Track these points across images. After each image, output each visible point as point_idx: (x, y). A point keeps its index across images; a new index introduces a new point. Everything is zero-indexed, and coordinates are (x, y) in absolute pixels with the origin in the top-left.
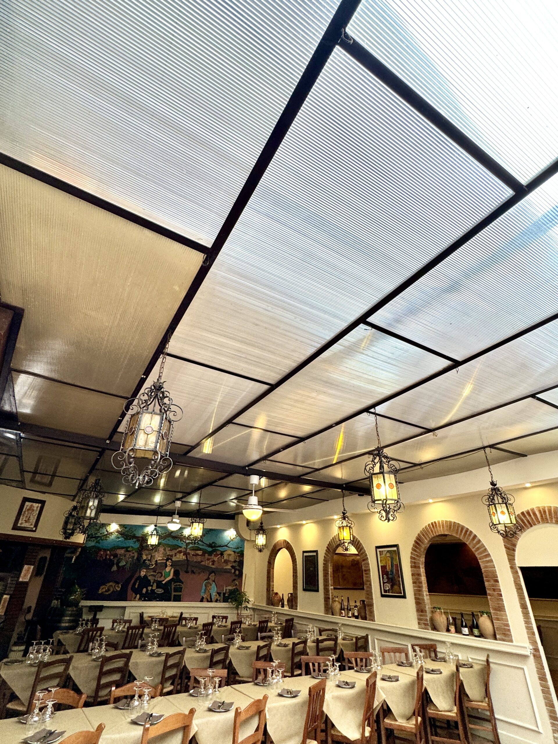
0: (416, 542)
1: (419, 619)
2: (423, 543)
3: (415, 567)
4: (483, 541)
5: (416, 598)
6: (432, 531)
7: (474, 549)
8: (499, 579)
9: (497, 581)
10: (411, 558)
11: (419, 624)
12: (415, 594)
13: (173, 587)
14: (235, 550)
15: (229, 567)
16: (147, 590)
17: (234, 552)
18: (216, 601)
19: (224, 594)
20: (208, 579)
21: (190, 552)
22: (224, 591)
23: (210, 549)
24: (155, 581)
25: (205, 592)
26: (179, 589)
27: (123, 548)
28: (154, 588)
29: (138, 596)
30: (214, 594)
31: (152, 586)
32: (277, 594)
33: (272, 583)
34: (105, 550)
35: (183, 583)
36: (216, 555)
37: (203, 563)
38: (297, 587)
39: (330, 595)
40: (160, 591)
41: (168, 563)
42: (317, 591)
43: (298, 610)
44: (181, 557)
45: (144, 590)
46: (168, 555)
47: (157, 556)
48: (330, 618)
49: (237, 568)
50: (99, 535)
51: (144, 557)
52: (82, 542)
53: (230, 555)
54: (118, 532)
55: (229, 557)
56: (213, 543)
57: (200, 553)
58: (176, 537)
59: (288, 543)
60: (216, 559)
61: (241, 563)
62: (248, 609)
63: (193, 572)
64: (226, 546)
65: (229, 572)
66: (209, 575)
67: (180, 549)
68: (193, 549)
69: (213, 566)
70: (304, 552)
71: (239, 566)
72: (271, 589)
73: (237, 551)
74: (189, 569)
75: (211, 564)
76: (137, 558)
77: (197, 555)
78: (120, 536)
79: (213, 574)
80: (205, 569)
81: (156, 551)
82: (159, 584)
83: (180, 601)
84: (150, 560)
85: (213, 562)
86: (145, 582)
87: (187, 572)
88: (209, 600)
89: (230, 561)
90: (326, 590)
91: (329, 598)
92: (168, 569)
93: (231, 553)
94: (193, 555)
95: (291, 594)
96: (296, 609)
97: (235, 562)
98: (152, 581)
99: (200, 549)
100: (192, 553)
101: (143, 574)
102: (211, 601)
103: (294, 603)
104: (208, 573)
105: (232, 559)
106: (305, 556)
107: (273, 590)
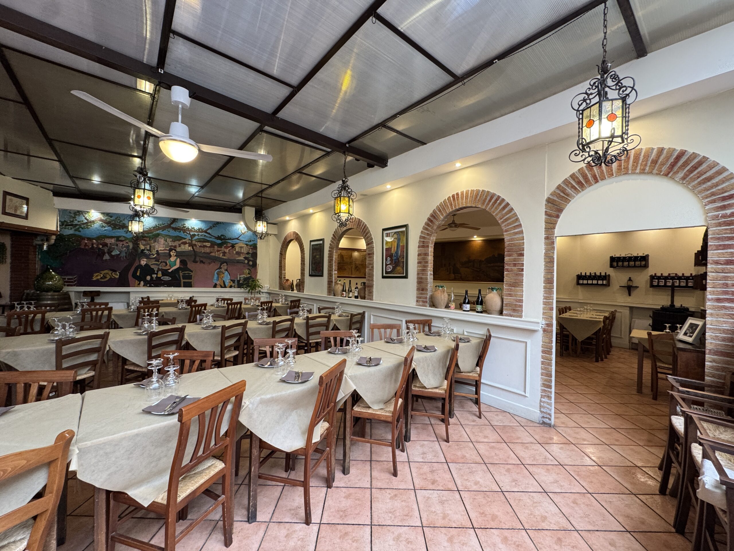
0: (429, 219)
1: (417, 297)
2: (436, 219)
3: (423, 247)
4: (516, 210)
5: (418, 278)
6: (451, 205)
7: (502, 220)
8: (525, 252)
9: (522, 255)
10: (421, 237)
11: (417, 301)
12: (418, 274)
13: (181, 274)
14: (247, 243)
15: (241, 258)
16: (152, 278)
17: (246, 244)
18: (231, 287)
19: (239, 281)
20: (220, 268)
21: (196, 243)
22: (239, 279)
23: (219, 242)
24: (159, 270)
25: (218, 280)
26: (190, 277)
27: (112, 237)
28: (160, 274)
29: (142, 283)
30: (227, 281)
31: (157, 274)
32: (287, 280)
33: (283, 272)
34: (89, 239)
35: (192, 271)
36: (226, 247)
37: (213, 254)
38: (304, 273)
39: (334, 278)
40: (167, 278)
41: (172, 253)
42: (322, 276)
43: (305, 293)
44: (187, 248)
45: (148, 278)
46: (172, 246)
47: (157, 246)
48: (332, 298)
49: (251, 259)
50: (76, 222)
51: (142, 247)
52: (55, 229)
53: (241, 247)
54: (101, 220)
55: (241, 250)
56: (222, 235)
57: (208, 244)
58: (178, 229)
59: (297, 234)
60: (227, 251)
61: (255, 255)
62: (261, 293)
63: (202, 262)
64: (237, 239)
65: (242, 263)
66: (221, 265)
67: (184, 240)
68: (199, 241)
69: (224, 257)
70: (311, 241)
71: (252, 257)
72: (283, 277)
73: (250, 243)
74: (198, 259)
75: (221, 255)
76: (133, 248)
77: (205, 246)
78: (104, 225)
79: (225, 264)
80: (215, 259)
81: (155, 241)
82: (165, 273)
83: (191, 287)
84: (150, 250)
85: (224, 253)
86: (147, 270)
87: (195, 262)
88: (223, 285)
89: (243, 253)
90: (330, 275)
91: (332, 282)
92: (173, 259)
93: (243, 246)
94: (200, 246)
95: (299, 280)
96: (303, 292)
97: (248, 253)
98: (156, 269)
99: (208, 241)
100: (199, 244)
101: (143, 262)
102: (225, 287)
103: (301, 287)
104: (220, 263)
105: (245, 250)
106: (313, 245)
107: (285, 278)
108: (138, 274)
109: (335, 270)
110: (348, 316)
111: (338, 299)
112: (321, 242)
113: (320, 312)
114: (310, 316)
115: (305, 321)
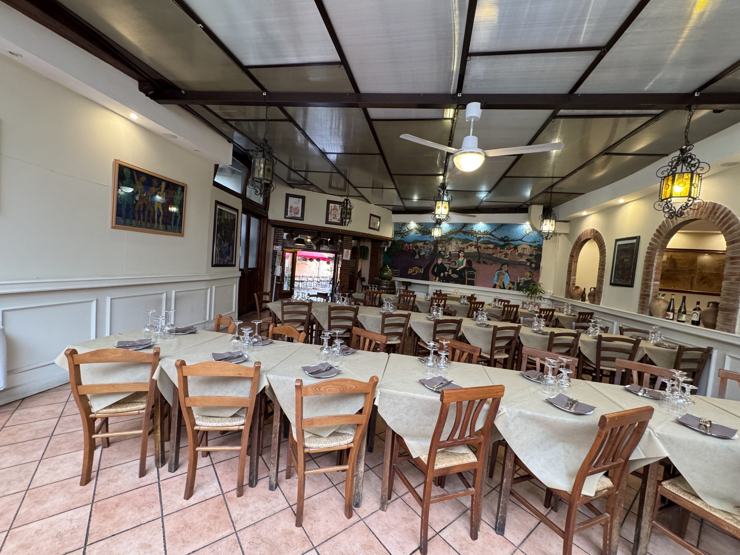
13: (466, 273)
14: (531, 244)
15: (524, 260)
17: (531, 246)
18: (510, 289)
19: (518, 284)
20: (501, 269)
21: (481, 245)
22: (518, 281)
23: (502, 243)
24: (450, 268)
25: (498, 281)
26: (473, 276)
27: (421, 242)
28: (450, 273)
29: (437, 278)
30: (507, 283)
31: (448, 272)
32: (577, 288)
33: (573, 277)
34: (409, 243)
36: (509, 249)
37: (495, 256)
38: (603, 281)
39: (652, 291)
40: (455, 276)
41: (460, 254)
42: (632, 286)
43: (601, 306)
44: (473, 249)
45: (442, 274)
46: (461, 248)
47: (450, 248)
48: (645, 318)
49: (534, 261)
50: (402, 231)
51: (440, 249)
52: (391, 237)
53: (524, 249)
54: (416, 229)
55: (524, 251)
56: (506, 237)
57: (491, 246)
58: (467, 233)
59: (597, 232)
60: (509, 252)
61: (539, 257)
62: (542, 299)
63: (484, 263)
64: (521, 240)
65: (524, 265)
66: (502, 266)
67: (471, 243)
68: (484, 243)
70: (617, 240)
71: (535, 259)
72: (571, 283)
73: (534, 245)
74: (481, 260)
75: (503, 256)
76: (434, 250)
77: (488, 248)
78: (418, 232)
79: (506, 266)
80: (497, 261)
81: (449, 244)
82: (454, 271)
83: (474, 285)
84: (445, 252)
85: (506, 255)
86: (442, 268)
87: (479, 262)
89: (526, 255)
90: (646, 285)
91: (648, 295)
92: (461, 259)
93: (526, 247)
94: (485, 248)
95: (595, 288)
96: (599, 304)
97: (531, 255)
98: (448, 268)
99: (491, 243)
100: (484, 246)
101: (440, 262)
102: (504, 288)
103: (596, 298)
104: (501, 264)
105: (528, 252)
106: (619, 245)
107: (574, 284)
108: (435, 271)
109: (656, 280)
110: (674, 348)
111: (658, 321)
112: (634, 241)
113: (621, 334)
114: (604, 335)
115: (596, 340)
